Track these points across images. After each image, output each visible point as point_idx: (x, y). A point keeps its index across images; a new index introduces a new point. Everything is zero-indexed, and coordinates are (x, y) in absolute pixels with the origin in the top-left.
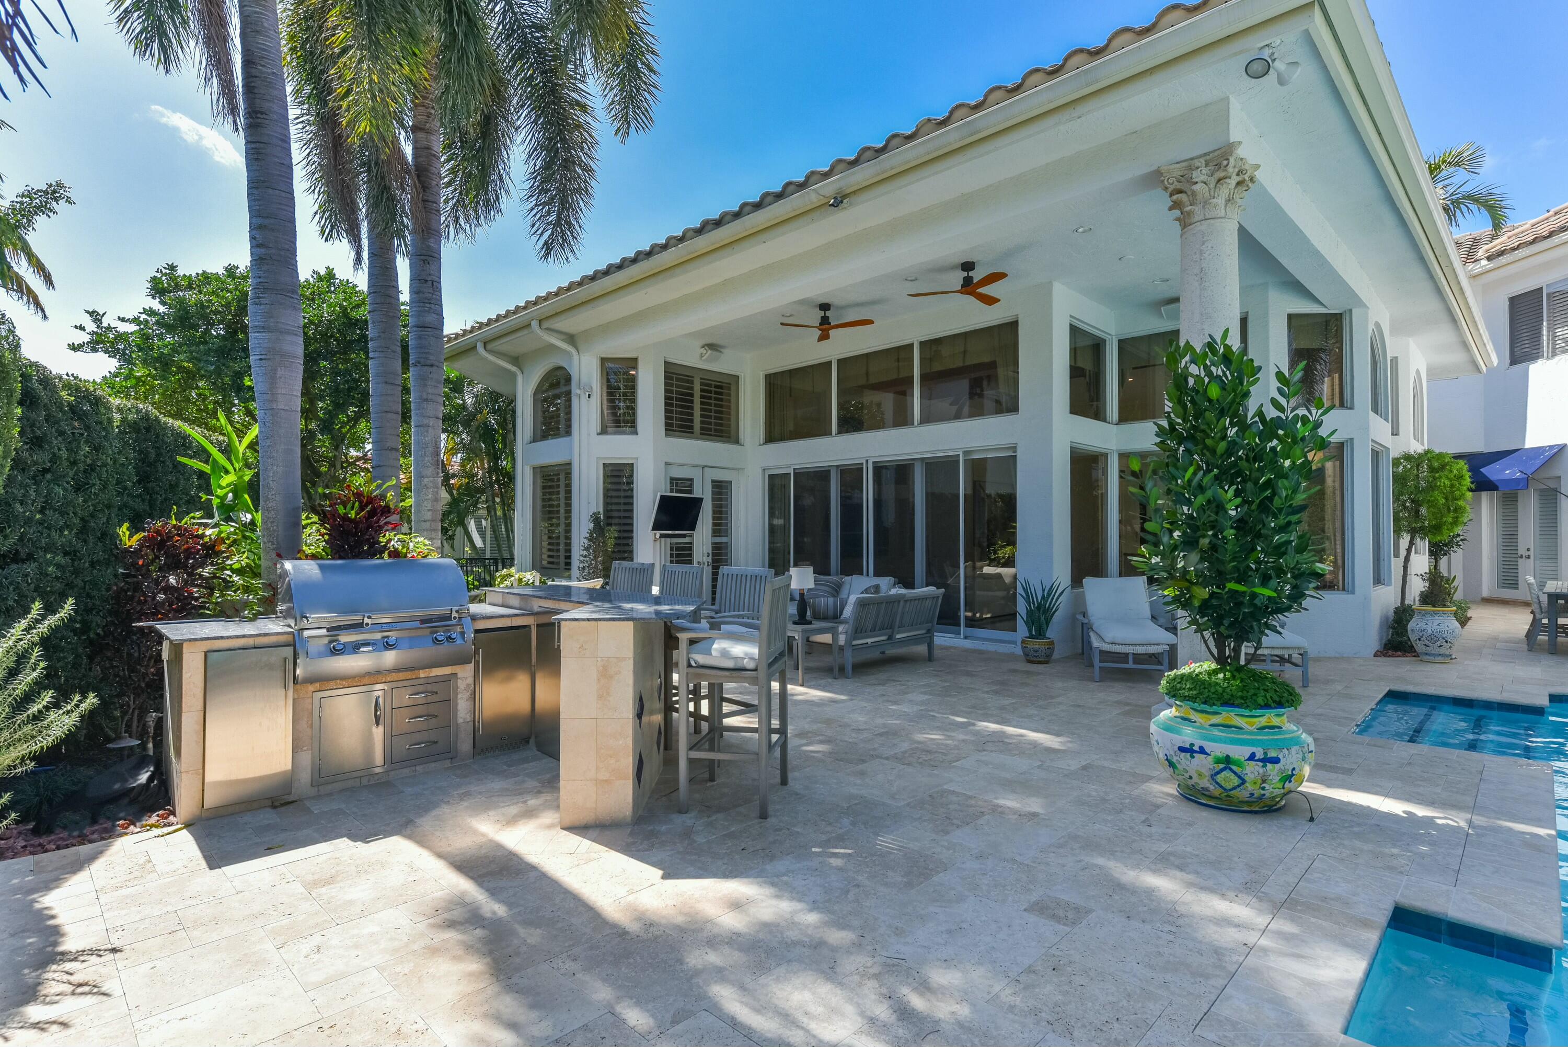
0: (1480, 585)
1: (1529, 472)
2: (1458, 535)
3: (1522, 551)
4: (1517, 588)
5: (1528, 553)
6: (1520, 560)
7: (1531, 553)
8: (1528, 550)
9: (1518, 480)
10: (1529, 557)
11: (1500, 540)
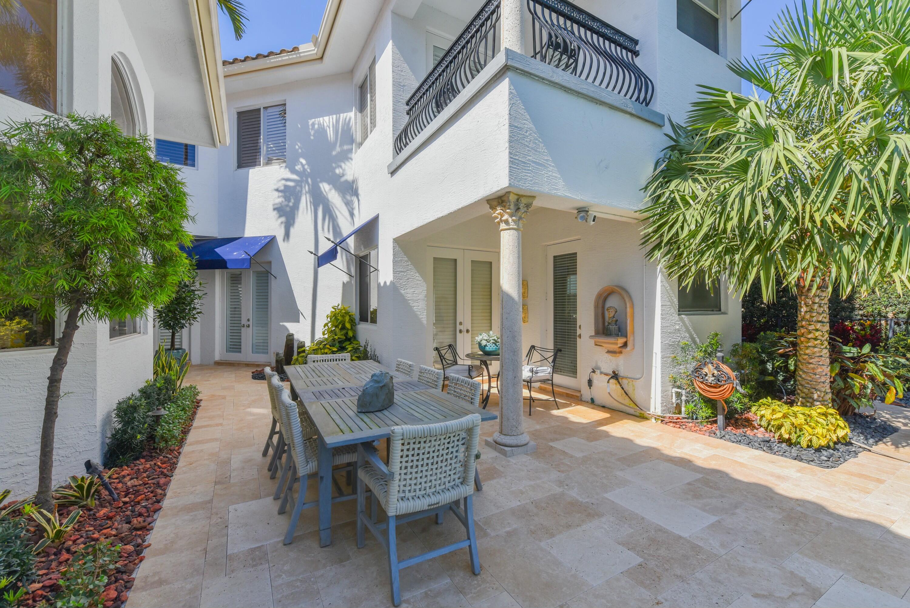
0: (214, 351)
1: (251, 254)
2: (194, 308)
3: (244, 321)
4: (240, 352)
5: (248, 323)
6: (243, 329)
7: (251, 323)
8: (248, 320)
9: (243, 260)
10: (249, 326)
11: (229, 312)
